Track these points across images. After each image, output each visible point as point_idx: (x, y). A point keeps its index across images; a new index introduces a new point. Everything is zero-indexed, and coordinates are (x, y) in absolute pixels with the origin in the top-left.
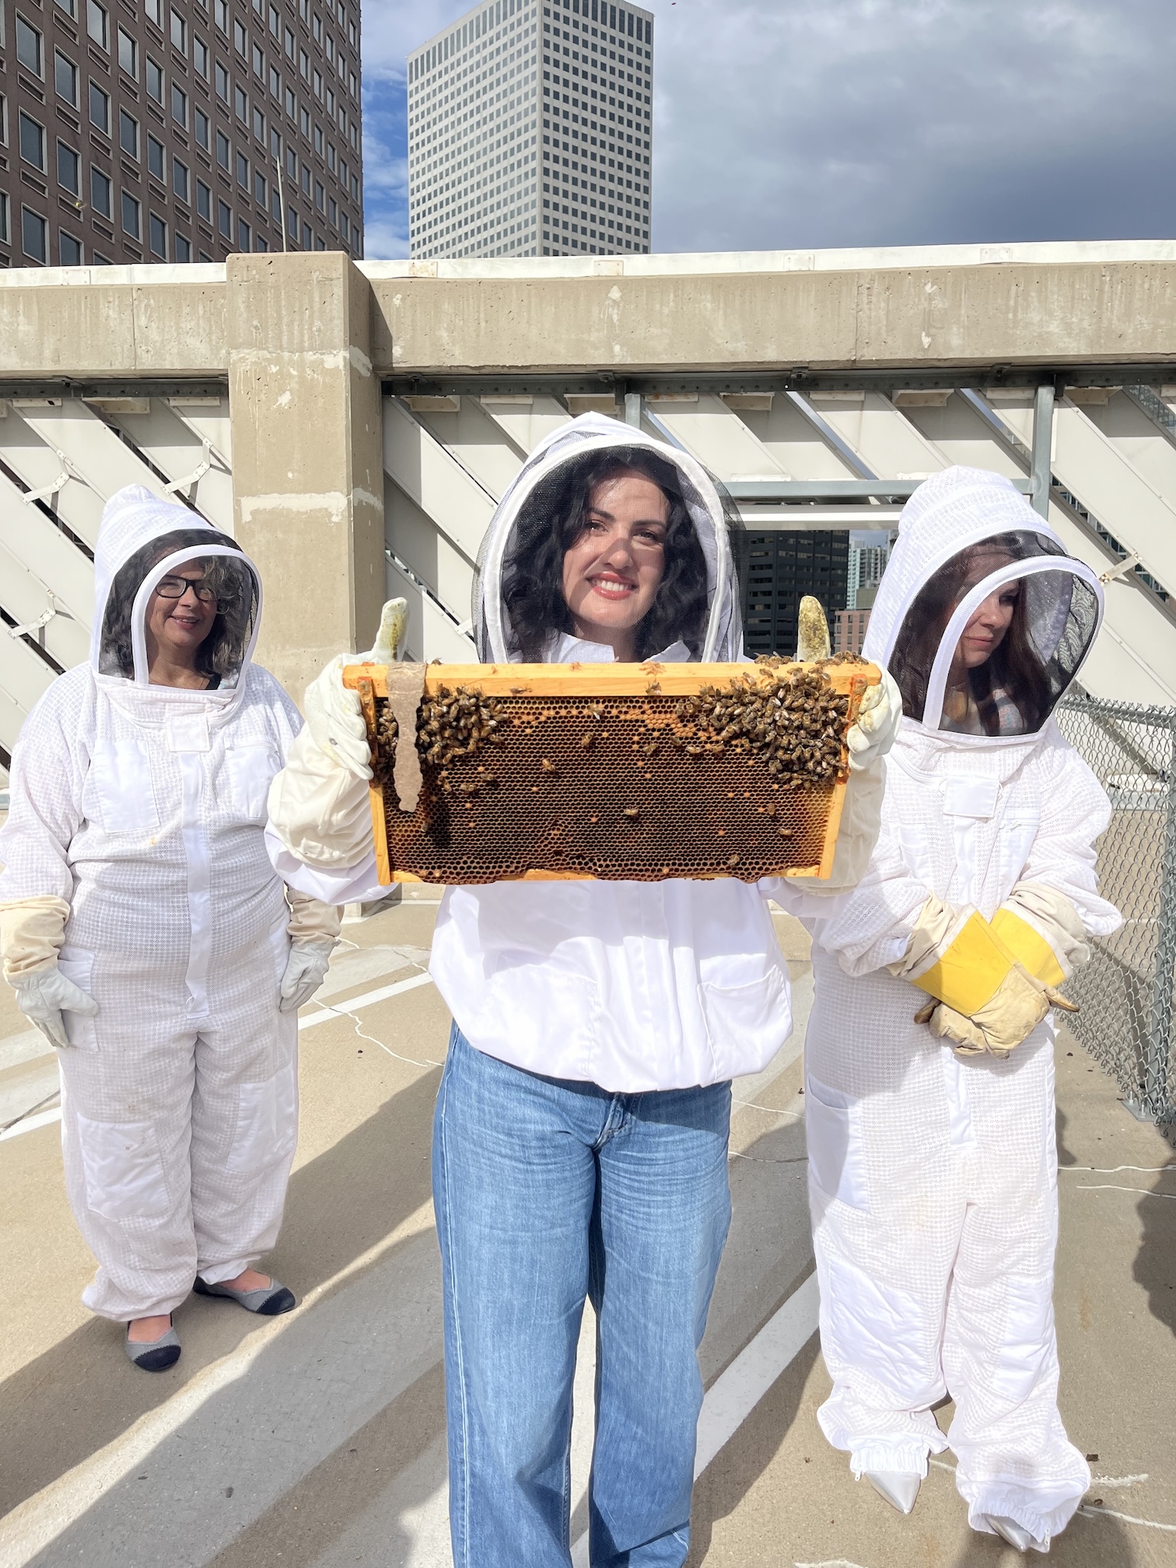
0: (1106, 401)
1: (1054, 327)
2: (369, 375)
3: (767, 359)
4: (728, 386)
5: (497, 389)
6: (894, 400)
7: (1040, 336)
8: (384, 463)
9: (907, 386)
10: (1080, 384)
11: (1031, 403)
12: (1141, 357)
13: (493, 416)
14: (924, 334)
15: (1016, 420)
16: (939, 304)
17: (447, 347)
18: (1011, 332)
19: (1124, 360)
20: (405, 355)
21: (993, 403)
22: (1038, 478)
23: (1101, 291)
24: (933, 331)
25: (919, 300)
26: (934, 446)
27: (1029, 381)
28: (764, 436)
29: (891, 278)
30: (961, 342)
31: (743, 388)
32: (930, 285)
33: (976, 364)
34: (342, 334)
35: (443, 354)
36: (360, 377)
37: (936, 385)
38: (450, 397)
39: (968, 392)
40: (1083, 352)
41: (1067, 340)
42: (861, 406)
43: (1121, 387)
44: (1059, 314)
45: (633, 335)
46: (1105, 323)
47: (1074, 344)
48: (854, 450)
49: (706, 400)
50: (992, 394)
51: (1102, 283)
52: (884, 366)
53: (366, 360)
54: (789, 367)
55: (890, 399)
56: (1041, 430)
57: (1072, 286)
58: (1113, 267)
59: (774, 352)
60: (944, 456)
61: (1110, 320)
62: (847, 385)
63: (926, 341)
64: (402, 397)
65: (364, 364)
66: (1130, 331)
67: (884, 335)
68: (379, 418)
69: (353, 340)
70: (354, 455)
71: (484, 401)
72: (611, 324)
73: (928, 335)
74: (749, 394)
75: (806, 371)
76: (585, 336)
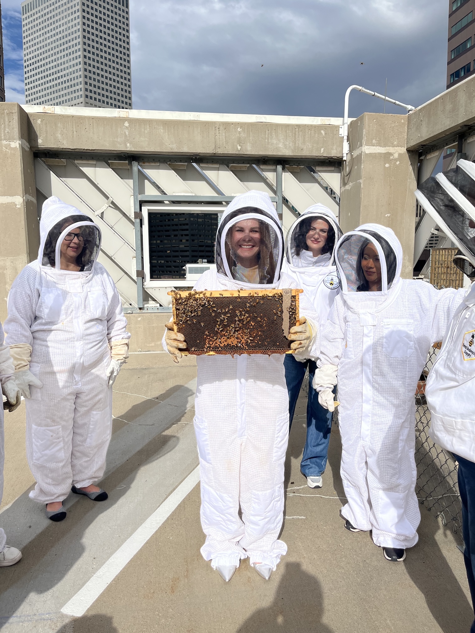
0: (299, 171)
1: (281, 145)
2: (28, 150)
3: (184, 152)
4: (170, 160)
5: (81, 158)
6: (229, 167)
7: (276, 148)
8: (36, 184)
9: (234, 163)
10: (290, 165)
11: (275, 170)
12: (309, 157)
13: (80, 168)
14: (238, 145)
15: (270, 176)
16: (243, 135)
17: (60, 141)
18: (267, 146)
19: (304, 157)
20: (43, 142)
21: (263, 170)
22: (278, 196)
23: (295, 134)
24: (241, 144)
25: (236, 134)
26: (244, 184)
27: (274, 163)
28: (184, 178)
29: (226, 125)
30: (251, 149)
31: (176, 161)
32: (239, 129)
33: (256, 156)
34: (18, 134)
35: (59, 143)
36: (25, 151)
37: (243, 163)
38: (62, 160)
39: (254, 165)
40: (290, 154)
41: (285, 150)
42: (218, 169)
43: (303, 166)
44: (282, 141)
45: (134, 140)
46: (297, 145)
47: (287, 152)
48: (216, 185)
49: (162, 165)
50: (262, 167)
51: (296, 131)
52: (225, 155)
53: (27, 144)
54: (192, 154)
55: (228, 167)
56: (279, 180)
57: (286, 132)
58: (298, 126)
59: (186, 149)
60: (247, 187)
61: (299, 144)
62: (213, 162)
63: (239, 148)
64: (42, 159)
65: (27, 146)
66: (305, 148)
67: (225, 145)
68: (33, 167)
69: (22, 137)
70: (25, 182)
71: (76, 162)
72: (126, 136)
73: (240, 146)
74: (178, 163)
75: (198, 156)
76: (116, 139)
